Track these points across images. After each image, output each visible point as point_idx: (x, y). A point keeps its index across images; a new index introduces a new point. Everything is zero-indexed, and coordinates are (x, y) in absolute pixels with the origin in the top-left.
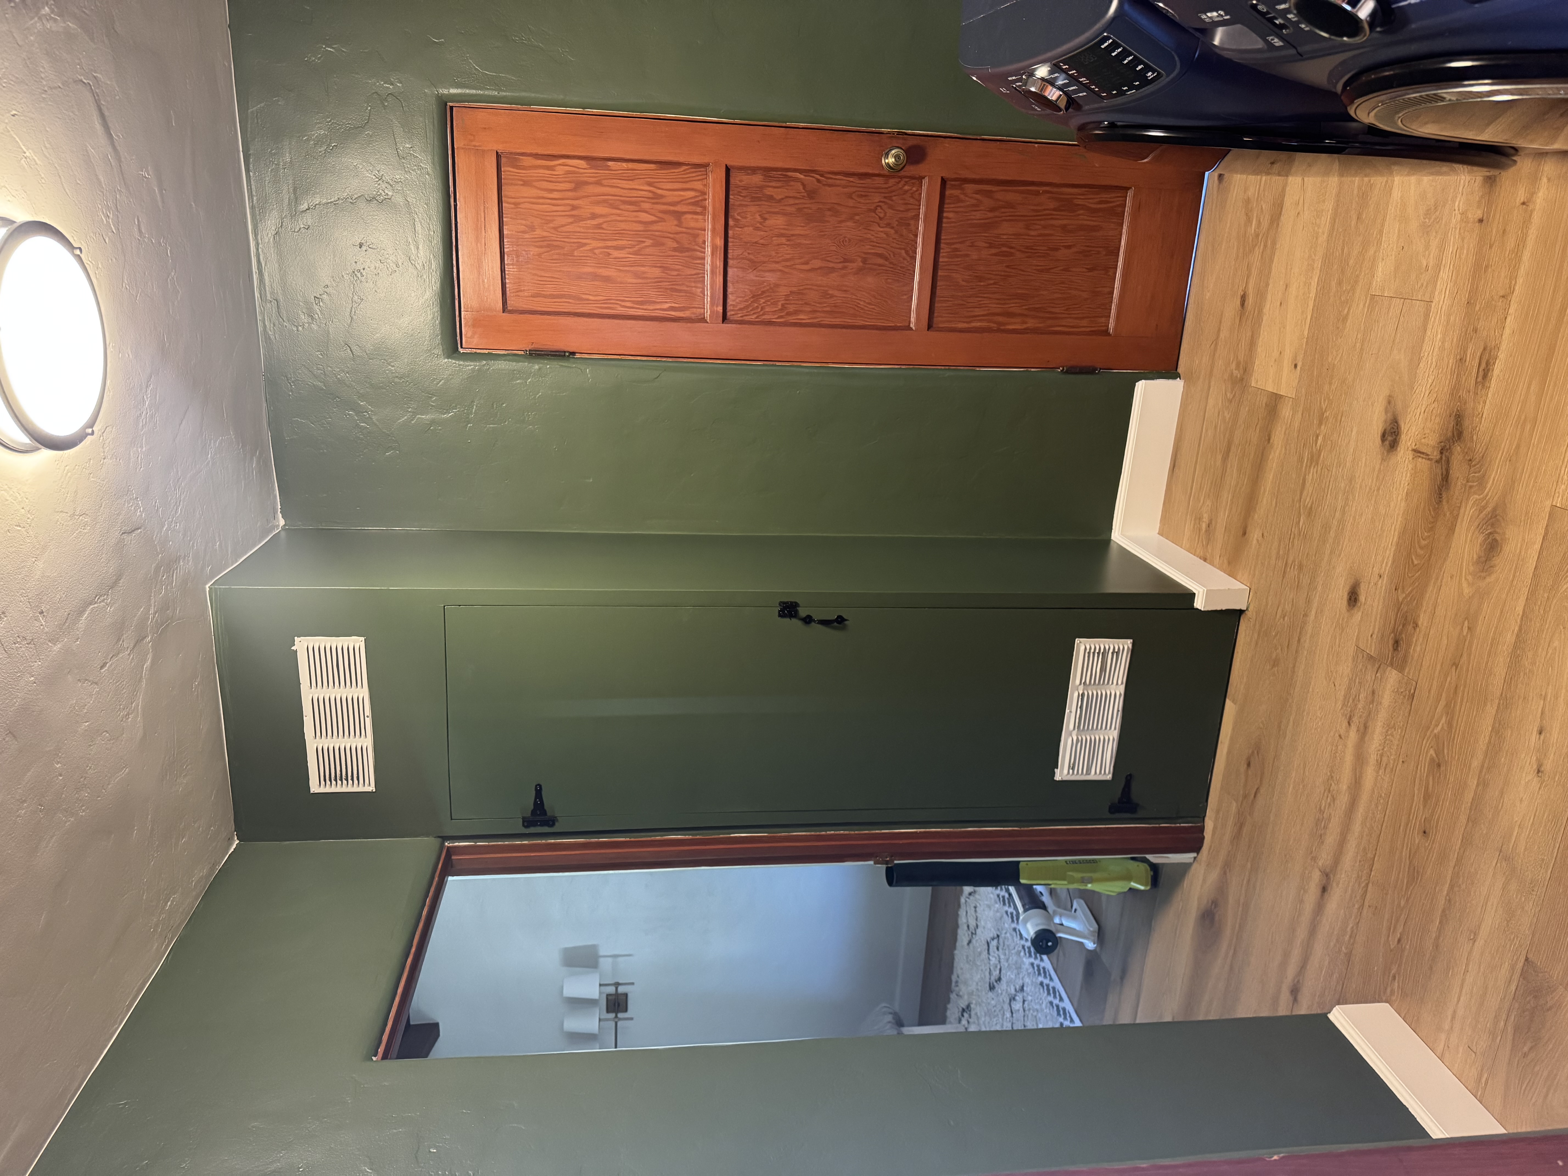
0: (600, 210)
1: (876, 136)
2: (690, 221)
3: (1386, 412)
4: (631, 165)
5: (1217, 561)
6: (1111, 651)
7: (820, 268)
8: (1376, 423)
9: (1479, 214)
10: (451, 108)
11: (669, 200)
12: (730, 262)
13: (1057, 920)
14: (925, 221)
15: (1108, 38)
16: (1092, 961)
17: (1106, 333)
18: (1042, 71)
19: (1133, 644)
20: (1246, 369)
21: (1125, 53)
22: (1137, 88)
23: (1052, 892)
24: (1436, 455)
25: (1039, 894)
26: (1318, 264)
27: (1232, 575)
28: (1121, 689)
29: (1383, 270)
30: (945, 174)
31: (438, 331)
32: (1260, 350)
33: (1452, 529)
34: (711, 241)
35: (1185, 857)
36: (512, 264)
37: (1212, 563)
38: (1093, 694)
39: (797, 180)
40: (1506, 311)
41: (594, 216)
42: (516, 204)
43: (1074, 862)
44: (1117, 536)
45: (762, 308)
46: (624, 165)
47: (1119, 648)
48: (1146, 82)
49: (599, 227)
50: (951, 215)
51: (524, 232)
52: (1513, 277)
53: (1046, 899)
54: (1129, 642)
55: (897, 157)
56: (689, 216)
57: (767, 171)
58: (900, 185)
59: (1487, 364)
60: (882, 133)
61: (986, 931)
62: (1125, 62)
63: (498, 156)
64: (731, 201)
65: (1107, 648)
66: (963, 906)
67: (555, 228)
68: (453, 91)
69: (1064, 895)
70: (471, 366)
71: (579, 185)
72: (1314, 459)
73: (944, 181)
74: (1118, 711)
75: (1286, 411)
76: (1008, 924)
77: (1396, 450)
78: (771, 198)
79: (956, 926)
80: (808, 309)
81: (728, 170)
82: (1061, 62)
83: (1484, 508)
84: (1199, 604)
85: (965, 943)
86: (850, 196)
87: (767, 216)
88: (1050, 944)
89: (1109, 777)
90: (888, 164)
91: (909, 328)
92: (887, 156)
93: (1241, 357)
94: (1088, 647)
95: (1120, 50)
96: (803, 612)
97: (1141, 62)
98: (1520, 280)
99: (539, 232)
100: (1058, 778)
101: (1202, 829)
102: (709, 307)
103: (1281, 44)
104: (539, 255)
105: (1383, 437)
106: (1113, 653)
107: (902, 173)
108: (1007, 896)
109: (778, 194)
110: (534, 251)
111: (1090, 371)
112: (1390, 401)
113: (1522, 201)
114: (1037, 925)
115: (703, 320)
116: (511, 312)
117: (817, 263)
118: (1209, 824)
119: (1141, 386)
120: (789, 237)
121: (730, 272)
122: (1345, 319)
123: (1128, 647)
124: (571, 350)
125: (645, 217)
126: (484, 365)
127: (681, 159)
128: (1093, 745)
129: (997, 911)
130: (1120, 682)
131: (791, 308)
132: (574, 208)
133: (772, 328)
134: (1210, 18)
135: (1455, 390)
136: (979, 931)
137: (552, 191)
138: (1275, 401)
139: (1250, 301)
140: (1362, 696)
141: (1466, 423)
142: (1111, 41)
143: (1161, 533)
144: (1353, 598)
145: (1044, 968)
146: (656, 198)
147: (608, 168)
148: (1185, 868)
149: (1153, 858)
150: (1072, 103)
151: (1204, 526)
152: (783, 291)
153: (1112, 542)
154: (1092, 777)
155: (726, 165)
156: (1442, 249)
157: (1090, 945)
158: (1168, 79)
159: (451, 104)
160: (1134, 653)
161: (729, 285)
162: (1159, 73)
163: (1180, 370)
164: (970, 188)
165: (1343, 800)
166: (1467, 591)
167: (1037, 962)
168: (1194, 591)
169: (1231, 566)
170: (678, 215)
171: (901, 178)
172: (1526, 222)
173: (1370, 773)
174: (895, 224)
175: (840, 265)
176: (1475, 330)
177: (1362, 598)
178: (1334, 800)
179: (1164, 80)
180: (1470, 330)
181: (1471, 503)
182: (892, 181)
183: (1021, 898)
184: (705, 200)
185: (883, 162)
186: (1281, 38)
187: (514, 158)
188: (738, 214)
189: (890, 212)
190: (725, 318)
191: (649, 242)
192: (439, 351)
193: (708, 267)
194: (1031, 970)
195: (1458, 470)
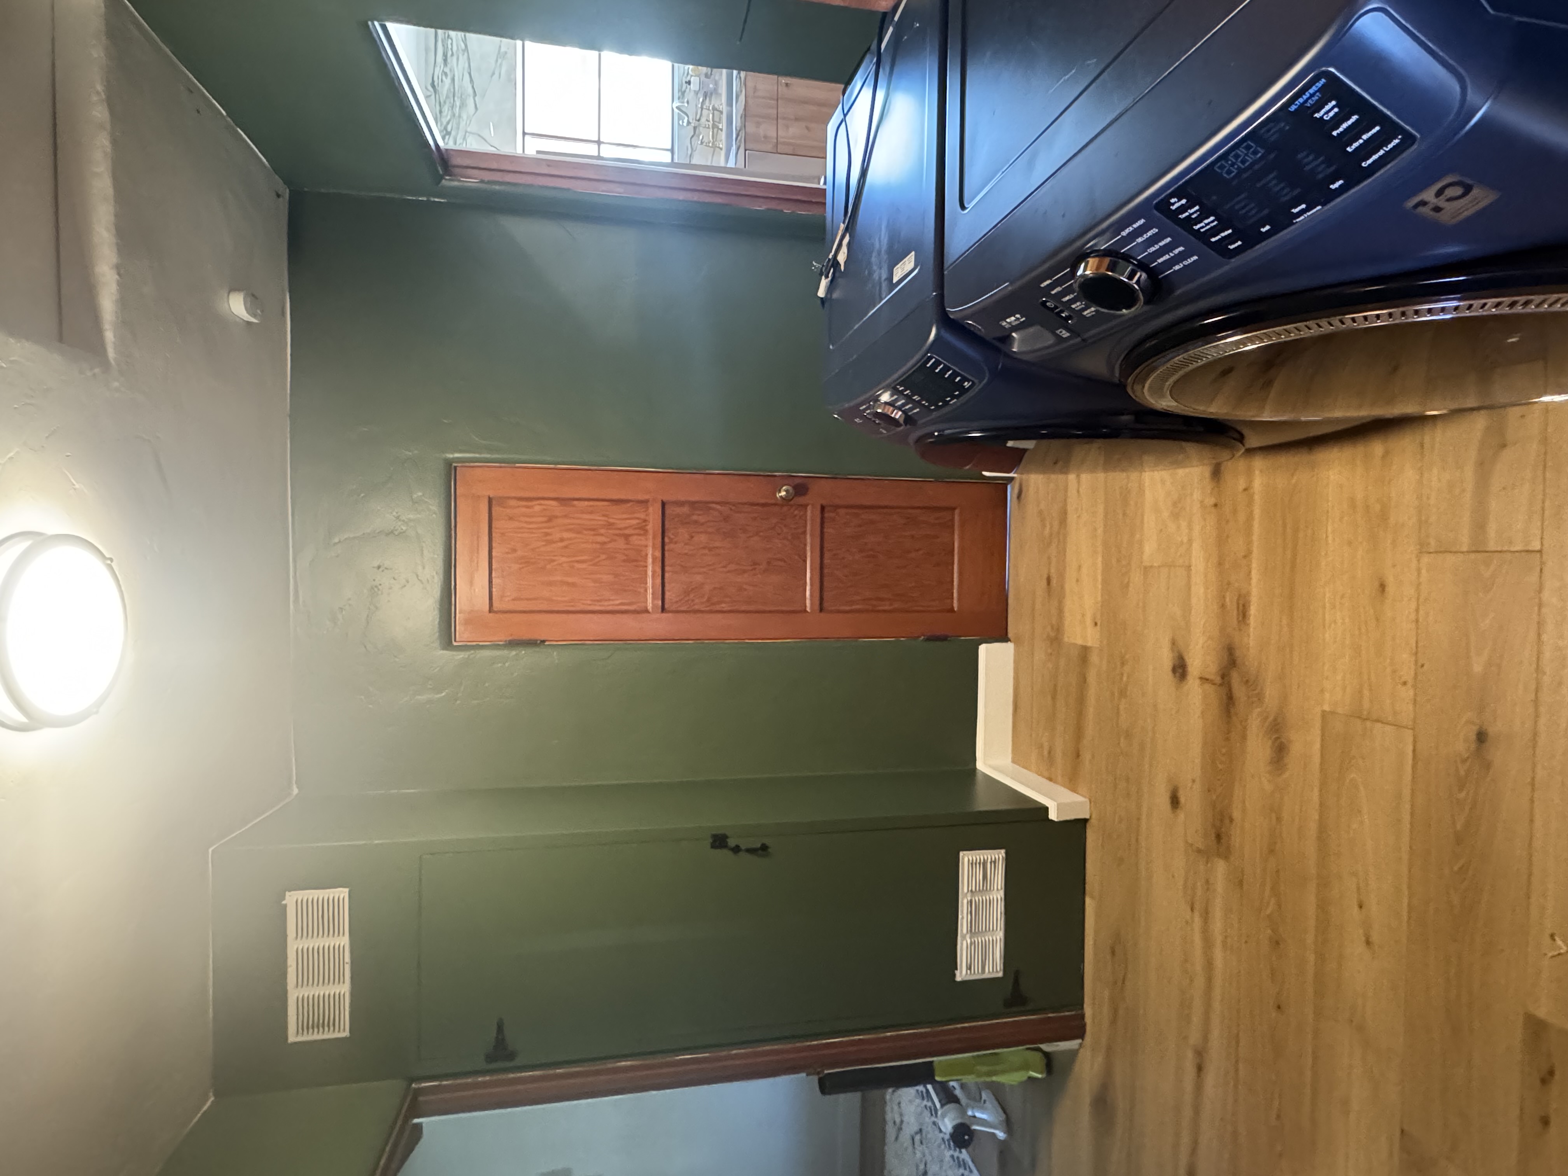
0: (566, 535)
1: (772, 479)
2: (635, 540)
3: (1172, 650)
4: (591, 503)
5: (1059, 778)
6: (989, 860)
7: (736, 570)
8: (1166, 659)
9: (1212, 501)
10: (455, 468)
11: (619, 526)
12: (667, 568)
13: (970, 1113)
14: (811, 535)
15: (930, 358)
16: (1004, 1149)
17: (952, 610)
18: (885, 397)
19: (1006, 853)
20: (1058, 629)
21: (946, 369)
22: (957, 397)
23: (963, 1086)
24: (1218, 680)
25: (952, 1089)
26: (1100, 549)
27: (1074, 790)
28: (1002, 894)
29: (1149, 548)
30: (824, 503)
31: (436, 629)
32: (1067, 614)
33: (1244, 737)
34: (651, 553)
35: (1073, 1044)
36: (498, 577)
37: (1056, 782)
38: (979, 900)
39: (714, 509)
40: (1249, 566)
41: (562, 540)
42: (503, 534)
43: (978, 1056)
44: (980, 765)
45: (693, 601)
46: (586, 503)
47: (995, 858)
48: (964, 391)
49: (566, 547)
50: (831, 530)
51: (508, 553)
52: (1249, 543)
53: (958, 1092)
54: (1003, 851)
55: (787, 491)
56: (635, 537)
57: (693, 504)
58: (792, 511)
59: (1244, 606)
60: (775, 476)
61: (911, 1127)
62: (946, 376)
63: (490, 500)
64: (667, 526)
65: (986, 858)
66: (889, 1103)
67: (533, 550)
68: (457, 455)
69: (973, 1088)
70: (461, 655)
71: (550, 519)
72: (1123, 693)
73: (823, 508)
74: (1001, 913)
75: (1094, 658)
76: (928, 1119)
77: (1186, 679)
78: (696, 522)
79: (884, 1121)
80: (727, 600)
81: (663, 504)
82: (898, 385)
83: (1266, 718)
84: (1053, 816)
85: (893, 1138)
86: (755, 519)
87: (693, 534)
88: (966, 1137)
89: (1000, 974)
90: (781, 497)
91: (805, 611)
92: (780, 492)
93: (1054, 622)
94: (971, 859)
95: (942, 366)
96: (732, 842)
97: (958, 375)
98: (1256, 544)
99: (520, 553)
100: (958, 979)
101: (1082, 1016)
102: (650, 601)
103: (1068, 334)
104: (520, 569)
105: (1174, 670)
106: (991, 863)
107: (792, 502)
108: (924, 1091)
109: (702, 519)
110: (517, 566)
111: (943, 638)
112: (1174, 643)
113: (1244, 487)
114: (954, 1120)
115: (647, 611)
116: (496, 612)
117: (732, 567)
118: (1088, 1011)
119: (983, 649)
120: (710, 549)
121: (667, 575)
122: (1127, 586)
123: (1002, 856)
124: (543, 639)
125: (600, 539)
126: (472, 654)
127: (630, 498)
128: (985, 947)
129: (918, 1106)
130: (999, 888)
131: (715, 599)
132: (547, 534)
133: (699, 615)
134: (1010, 323)
135: (1223, 629)
136: (904, 1126)
137: (531, 523)
138: (1084, 652)
139: (1054, 582)
140: (1199, 884)
141: (1238, 653)
142: (934, 360)
143: (1014, 761)
144: (1175, 801)
145: (963, 1160)
146: (610, 525)
147: (574, 506)
148: (1073, 1055)
149: (1045, 1047)
150: (909, 419)
151: (1046, 753)
152: (707, 588)
153: (977, 771)
154: (986, 976)
155: (662, 501)
156: (1190, 528)
157: (1001, 1135)
158: (980, 387)
159: (456, 465)
160: (1008, 859)
161: (667, 585)
162: (973, 383)
163: (1010, 635)
164: (842, 511)
165: (1200, 982)
166: (1268, 787)
167: (956, 1154)
168: (1047, 805)
169: (1072, 782)
170: (627, 537)
171: (792, 506)
172: (1250, 503)
173: (1218, 955)
174: (790, 538)
175: (750, 568)
176: (1229, 584)
177: (1182, 800)
178: (1192, 981)
179: (976, 389)
180: (1224, 586)
181: (1254, 715)
182: (785, 509)
183: (937, 1094)
184: (646, 525)
185: (778, 496)
186: (1068, 329)
187: (502, 501)
188: (673, 534)
189: (785, 530)
190: (663, 609)
191: (603, 557)
192: (437, 644)
193: (650, 573)
194: (952, 1162)
195: (1239, 691)
